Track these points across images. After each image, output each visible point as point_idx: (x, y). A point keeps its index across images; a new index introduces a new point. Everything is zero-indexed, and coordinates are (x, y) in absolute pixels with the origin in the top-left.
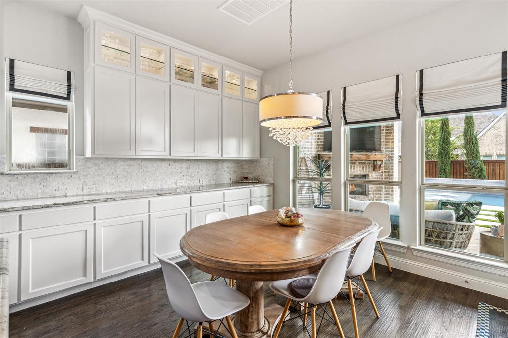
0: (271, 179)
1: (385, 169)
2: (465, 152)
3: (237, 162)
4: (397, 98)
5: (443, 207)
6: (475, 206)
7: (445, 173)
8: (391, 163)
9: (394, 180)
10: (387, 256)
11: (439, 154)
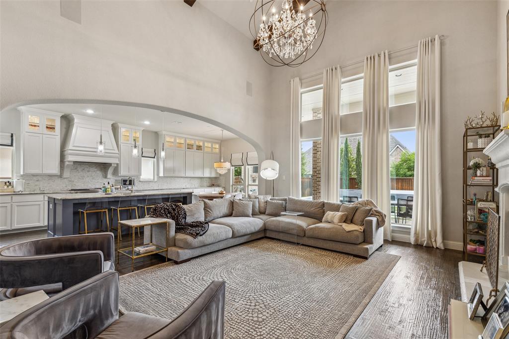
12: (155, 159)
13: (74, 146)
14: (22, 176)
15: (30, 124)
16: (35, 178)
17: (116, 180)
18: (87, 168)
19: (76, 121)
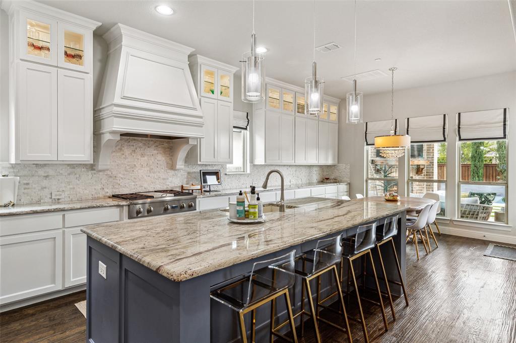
0: (347, 179)
1: (427, 172)
2: (498, 155)
3: (321, 166)
4: (444, 128)
5: (472, 196)
6: (492, 195)
7: (478, 177)
8: (431, 167)
9: (434, 179)
10: (439, 227)
11: (472, 158)
12: (248, 132)
13: (124, 98)
14: (13, 166)
15: (31, 40)
16: (41, 172)
17: (189, 173)
18: (140, 147)
19: (124, 41)
